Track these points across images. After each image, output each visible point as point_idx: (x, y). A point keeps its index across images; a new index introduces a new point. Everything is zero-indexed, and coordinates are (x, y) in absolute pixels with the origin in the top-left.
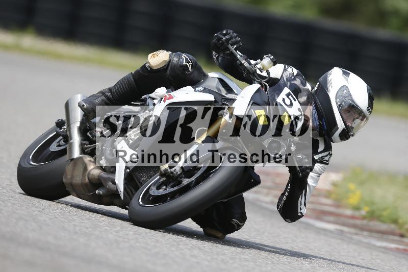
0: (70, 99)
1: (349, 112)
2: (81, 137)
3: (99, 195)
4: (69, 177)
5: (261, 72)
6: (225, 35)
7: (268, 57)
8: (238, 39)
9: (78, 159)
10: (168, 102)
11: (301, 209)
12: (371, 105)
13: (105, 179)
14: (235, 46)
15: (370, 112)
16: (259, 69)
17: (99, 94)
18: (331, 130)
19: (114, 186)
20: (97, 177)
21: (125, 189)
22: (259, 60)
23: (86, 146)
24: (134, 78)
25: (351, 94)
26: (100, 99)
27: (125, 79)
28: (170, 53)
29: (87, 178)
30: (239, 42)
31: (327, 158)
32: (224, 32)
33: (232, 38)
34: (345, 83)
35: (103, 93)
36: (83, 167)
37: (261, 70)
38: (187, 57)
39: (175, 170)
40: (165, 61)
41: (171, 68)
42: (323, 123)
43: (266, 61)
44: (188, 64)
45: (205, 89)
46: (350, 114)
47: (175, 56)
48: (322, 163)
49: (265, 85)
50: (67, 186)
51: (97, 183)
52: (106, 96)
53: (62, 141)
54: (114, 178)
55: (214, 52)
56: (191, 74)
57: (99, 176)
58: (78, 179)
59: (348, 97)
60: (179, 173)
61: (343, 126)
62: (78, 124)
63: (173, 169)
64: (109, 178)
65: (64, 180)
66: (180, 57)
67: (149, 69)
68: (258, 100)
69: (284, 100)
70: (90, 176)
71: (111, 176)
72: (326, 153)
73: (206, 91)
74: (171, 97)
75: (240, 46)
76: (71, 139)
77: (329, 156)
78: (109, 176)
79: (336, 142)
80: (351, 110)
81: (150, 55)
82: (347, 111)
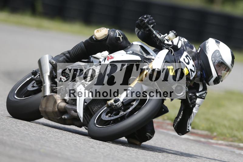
0: (41, 58)
1: (220, 66)
2: (50, 81)
3: (65, 119)
4: (44, 107)
5: (168, 42)
6: (146, 18)
7: (172, 32)
8: (154, 21)
9: (50, 96)
10: (110, 60)
11: (188, 127)
12: (233, 62)
13: (69, 109)
14: (152, 25)
15: (233, 66)
16: (166, 39)
17: (61, 55)
18: (208, 78)
19: (76, 114)
20: (63, 108)
21: (84, 115)
22: (166, 34)
23: (54, 88)
24: (84, 45)
25: (221, 55)
26: (62, 58)
27: (78, 46)
28: (108, 29)
29: (56, 108)
30: (154, 22)
31: (204, 95)
32: (145, 17)
33: (150, 20)
34: (217, 48)
35: (64, 54)
36: (54, 101)
37: (168, 40)
38: (119, 32)
39: (118, 104)
40: (106, 35)
41: (109, 39)
42: (203, 73)
43: (171, 34)
44: (120, 36)
45: (133, 52)
46: (220, 67)
47: (111, 31)
48: (201, 98)
49: (171, 49)
50: (41, 113)
51: (64, 111)
52: (66, 56)
53: (35, 84)
54: (75, 108)
55: (136, 29)
56: (122, 42)
57: (64, 107)
58: (50, 108)
59: (220, 57)
60: (121, 106)
61: (216, 75)
62: (48, 74)
63: (117, 104)
64: (72, 108)
65: (40, 109)
66: (115, 32)
67: (95, 39)
68: (168, 60)
69: (184, 59)
70: (59, 107)
71: (74, 107)
72: (204, 92)
73: (134, 53)
74: (112, 58)
75: (155, 25)
76: (44, 83)
77: (205, 94)
78: (72, 107)
79: (211, 85)
80: (221, 65)
81: (96, 31)
82: (218, 66)
